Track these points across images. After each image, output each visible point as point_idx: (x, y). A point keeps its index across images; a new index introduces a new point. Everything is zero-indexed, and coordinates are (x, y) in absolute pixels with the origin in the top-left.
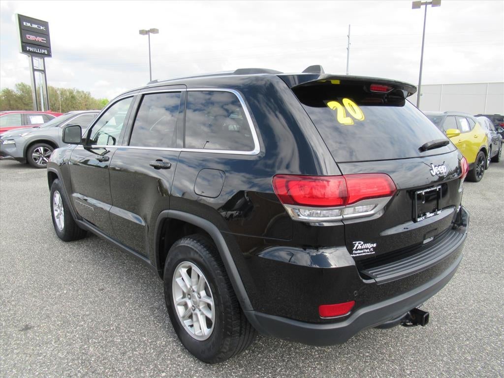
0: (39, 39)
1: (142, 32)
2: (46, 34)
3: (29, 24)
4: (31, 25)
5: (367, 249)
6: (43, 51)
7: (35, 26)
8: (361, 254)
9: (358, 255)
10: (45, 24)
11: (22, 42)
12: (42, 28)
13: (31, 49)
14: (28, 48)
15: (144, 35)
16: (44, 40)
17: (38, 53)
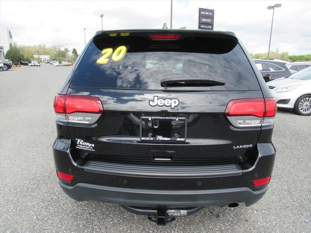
0: (208, 20)
1: (270, 8)
2: (212, 17)
3: (204, 13)
4: (205, 13)
5: (87, 146)
6: (209, 27)
7: (207, 13)
8: (84, 149)
9: (81, 148)
10: (212, 11)
11: (199, 23)
12: (210, 14)
13: (203, 27)
14: (201, 26)
15: (270, 9)
16: (210, 21)
17: (206, 28)
